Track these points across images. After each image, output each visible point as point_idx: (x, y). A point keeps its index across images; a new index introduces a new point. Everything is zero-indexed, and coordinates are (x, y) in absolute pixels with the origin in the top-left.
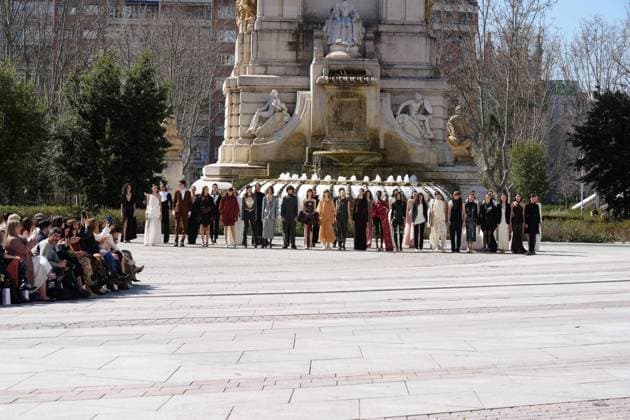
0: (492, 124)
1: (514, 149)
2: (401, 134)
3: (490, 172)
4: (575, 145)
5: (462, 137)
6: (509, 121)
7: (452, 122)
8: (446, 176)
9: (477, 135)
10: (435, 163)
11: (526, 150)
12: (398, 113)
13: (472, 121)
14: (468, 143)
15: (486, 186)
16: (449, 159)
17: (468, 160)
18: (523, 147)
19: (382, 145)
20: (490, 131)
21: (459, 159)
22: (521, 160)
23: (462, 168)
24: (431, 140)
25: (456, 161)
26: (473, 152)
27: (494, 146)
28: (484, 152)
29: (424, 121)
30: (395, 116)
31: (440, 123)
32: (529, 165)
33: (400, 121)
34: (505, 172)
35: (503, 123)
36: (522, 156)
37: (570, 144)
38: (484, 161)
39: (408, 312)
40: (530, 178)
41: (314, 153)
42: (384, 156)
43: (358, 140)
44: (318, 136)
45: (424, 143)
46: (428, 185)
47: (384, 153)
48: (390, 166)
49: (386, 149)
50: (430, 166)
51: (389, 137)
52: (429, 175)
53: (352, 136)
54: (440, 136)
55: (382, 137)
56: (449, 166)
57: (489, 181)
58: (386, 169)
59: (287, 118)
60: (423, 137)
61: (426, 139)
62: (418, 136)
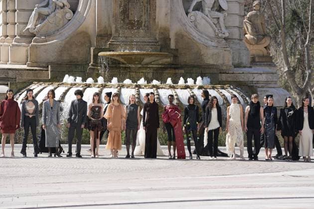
0: (293, 20)
2: (194, 34)
3: (291, 73)
5: (260, 35)
7: (249, 19)
8: (242, 78)
9: (276, 32)
10: (231, 63)
12: (191, 10)
13: (272, 16)
14: (266, 41)
15: (287, 88)
16: (246, 60)
17: (267, 60)
19: (173, 46)
20: (292, 27)
21: (257, 60)
23: (260, 69)
24: (226, 39)
25: (254, 62)
26: (272, 52)
28: (284, 50)
29: (219, 18)
30: (187, 13)
31: (236, 21)
33: (193, 18)
34: (307, 72)
38: (284, 62)
41: (100, 54)
42: (175, 57)
43: (146, 39)
44: (104, 36)
45: (218, 42)
46: (223, 88)
47: (175, 54)
48: (181, 68)
49: (177, 50)
50: (224, 68)
51: (180, 37)
52: (224, 77)
53: (140, 35)
54: (236, 34)
55: (172, 36)
56: (245, 67)
57: (290, 83)
58: (177, 71)
59: (69, 15)
60: (217, 36)
61: (221, 38)
62: (212, 35)
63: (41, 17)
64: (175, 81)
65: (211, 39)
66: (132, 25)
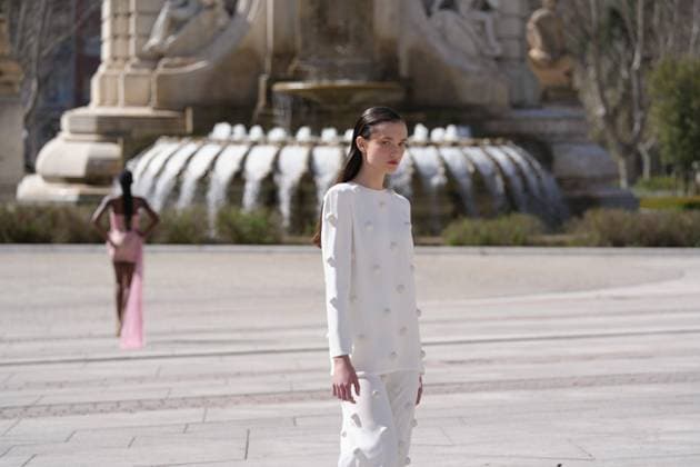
0: (613, 25)
1: (656, 75)
3: (610, 118)
5: (555, 51)
6: (647, 20)
8: (526, 128)
9: (583, 46)
10: (504, 101)
11: (680, 73)
12: (435, 8)
13: (577, 20)
14: (567, 63)
15: (603, 144)
16: (531, 94)
18: (674, 67)
19: (404, 70)
20: (611, 37)
21: (552, 94)
22: (672, 92)
23: (555, 111)
24: (498, 59)
25: (546, 98)
26: (578, 82)
27: (616, 67)
28: (598, 79)
29: (483, 24)
31: (513, 27)
32: (686, 102)
33: (439, 23)
34: (638, 115)
35: (634, 23)
36: (671, 84)
38: (597, 99)
39: (461, 387)
41: (278, 87)
42: (409, 91)
44: (283, 56)
46: (493, 144)
47: (409, 85)
48: (420, 109)
49: (411, 79)
50: (495, 109)
51: (417, 55)
52: (494, 126)
53: (345, 53)
54: (515, 51)
55: (403, 54)
56: (530, 107)
57: (608, 136)
58: (413, 114)
59: (223, 19)
60: (481, 54)
61: (489, 57)
63: (174, 25)
66: (333, 36)
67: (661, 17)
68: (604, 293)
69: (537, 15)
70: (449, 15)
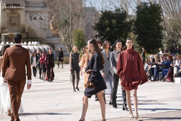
0: (65, 23)
1: (74, 32)
2: (33, 27)
3: (65, 40)
4: (95, 29)
5: (55, 28)
6: (72, 22)
7: (52, 22)
8: (50, 42)
9: (60, 27)
10: (46, 37)
11: (78, 32)
12: (32, 19)
13: (59, 22)
14: (57, 30)
15: (64, 45)
16: (50, 36)
17: (57, 36)
18: (77, 31)
19: (26, 31)
20: (65, 25)
21: (54, 36)
22: (76, 35)
23: (55, 39)
24: (44, 29)
25: (53, 36)
26: (59, 33)
27: (66, 31)
28: (63, 33)
29: (41, 22)
30: (31, 20)
31: (47, 23)
32: (79, 37)
33: (33, 22)
34: (70, 39)
35: (69, 22)
36: (76, 34)
37: (93, 29)
38: (63, 37)
40: (79, 42)
41: (2, 34)
42: (27, 35)
43: (18, 29)
44: (3, 28)
45: (42, 30)
46: (43, 45)
48: (30, 38)
49: (28, 33)
50: (44, 38)
51: (29, 28)
52: (44, 41)
53: (16, 28)
54: (47, 27)
55: (26, 28)
56: (50, 38)
57: (65, 43)
58: (28, 40)
60: (41, 28)
61: (42, 29)
62: (40, 28)
64: (27, 43)
65: (39, 29)
66: (13, 25)
67: (74, 21)
68: (65, 72)
69: (51, 21)
70: (35, 20)
